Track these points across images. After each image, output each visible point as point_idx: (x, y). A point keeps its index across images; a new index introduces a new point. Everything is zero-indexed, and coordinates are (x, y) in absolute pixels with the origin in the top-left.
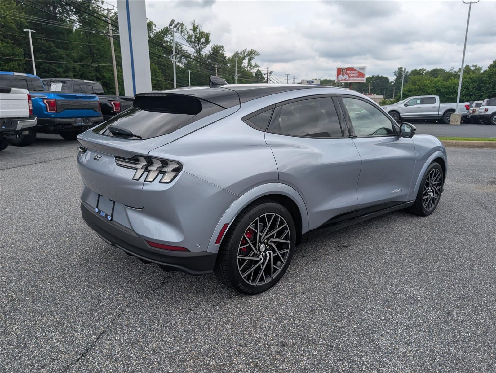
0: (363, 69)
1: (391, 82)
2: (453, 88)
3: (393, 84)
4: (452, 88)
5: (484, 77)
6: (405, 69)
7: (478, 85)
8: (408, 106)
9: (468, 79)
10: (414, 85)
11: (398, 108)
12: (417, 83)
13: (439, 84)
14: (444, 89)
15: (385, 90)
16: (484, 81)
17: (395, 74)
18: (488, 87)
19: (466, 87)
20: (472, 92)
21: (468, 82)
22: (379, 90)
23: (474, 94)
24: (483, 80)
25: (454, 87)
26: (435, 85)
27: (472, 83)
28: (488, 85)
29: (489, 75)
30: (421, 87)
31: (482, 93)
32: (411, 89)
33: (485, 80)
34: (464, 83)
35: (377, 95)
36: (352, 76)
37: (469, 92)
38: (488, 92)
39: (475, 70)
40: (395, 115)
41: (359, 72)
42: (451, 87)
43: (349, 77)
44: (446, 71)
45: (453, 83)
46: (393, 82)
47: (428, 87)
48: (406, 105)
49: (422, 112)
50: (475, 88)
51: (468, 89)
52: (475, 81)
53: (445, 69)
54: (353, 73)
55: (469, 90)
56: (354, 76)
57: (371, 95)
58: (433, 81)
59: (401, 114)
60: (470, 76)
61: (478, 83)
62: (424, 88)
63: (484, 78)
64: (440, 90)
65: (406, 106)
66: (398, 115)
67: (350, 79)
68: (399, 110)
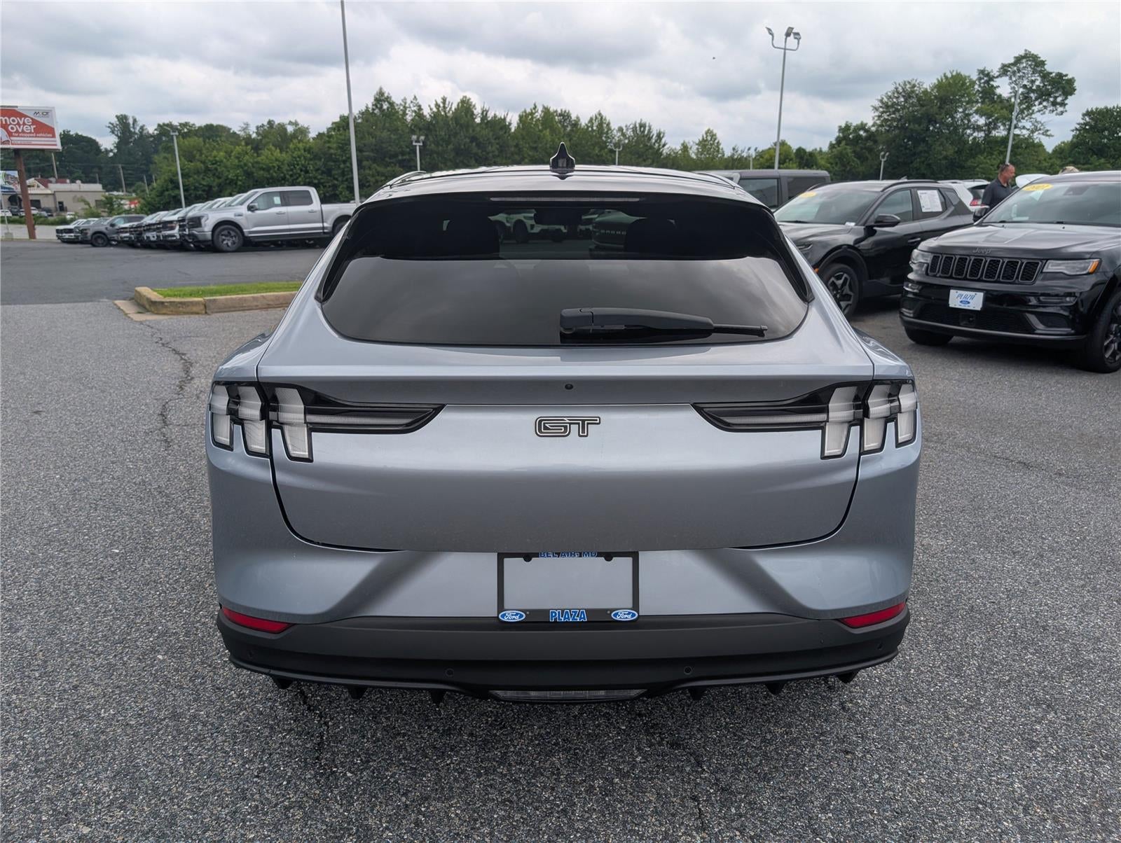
0: (47, 113)
1: (107, 151)
2: (278, 169)
3: (111, 154)
4: (276, 169)
5: (333, 149)
6: (135, 121)
7: (325, 165)
8: (257, 210)
9: (303, 151)
10: (191, 162)
11: (235, 215)
12: (198, 157)
13: (247, 160)
14: (262, 172)
15: (96, 170)
16: (333, 156)
17: (113, 132)
18: (343, 169)
19: (304, 169)
20: (315, 178)
21: (305, 158)
22: (80, 171)
23: (322, 184)
24: (331, 154)
25: (279, 167)
26: (240, 161)
27: (311, 160)
28: (342, 166)
29: (341, 145)
30: (209, 166)
31: (336, 182)
32: (187, 170)
33: (335, 154)
34: (298, 159)
35: (83, 182)
36: (17, 132)
37: (310, 178)
38: (345, 179)
39: (295, 131)
40: (233, 234)
41: (34, 122)
42: (274, 167)
43: (10, 134)
44: (232, 131)
45: (277, 160)
46: (111, 151)
47: (226, 167)
48: (251, 208)
49: (289, 224)
50: (320, 172)
51: (307, 172)
52: (316, 157)
53: (229, 127)
54: (18, 124)
55: (311, 175)
56: (23, 132)
57: (65, 182)
58: (232, 152)
59: (245, 230)
60: (304, 144)
61: (323, 160)
62: (216, 169)
63: (332, 151)
64: (253, 173)
65: (253, 211)
66: (239, 232)
67: (12, 138)
68: (240, 220)
